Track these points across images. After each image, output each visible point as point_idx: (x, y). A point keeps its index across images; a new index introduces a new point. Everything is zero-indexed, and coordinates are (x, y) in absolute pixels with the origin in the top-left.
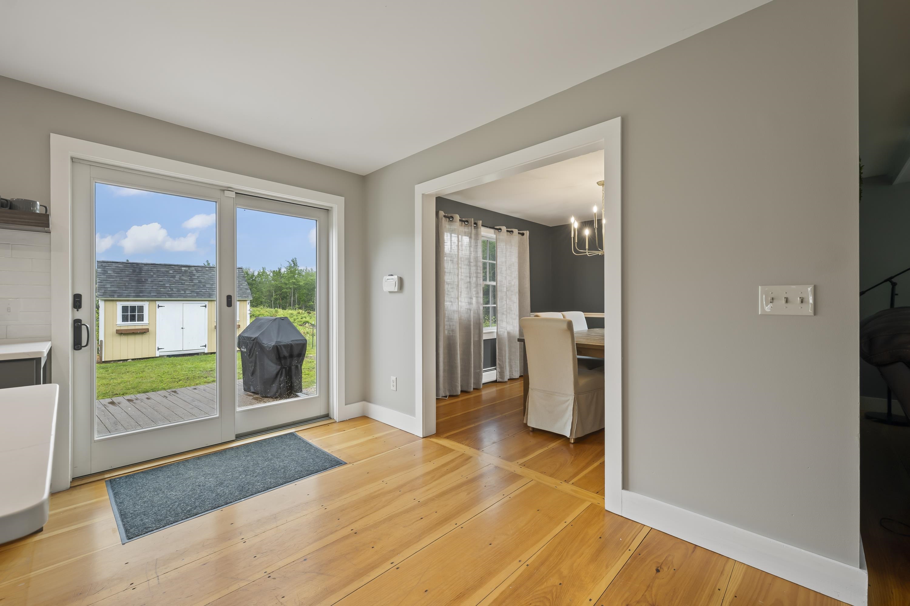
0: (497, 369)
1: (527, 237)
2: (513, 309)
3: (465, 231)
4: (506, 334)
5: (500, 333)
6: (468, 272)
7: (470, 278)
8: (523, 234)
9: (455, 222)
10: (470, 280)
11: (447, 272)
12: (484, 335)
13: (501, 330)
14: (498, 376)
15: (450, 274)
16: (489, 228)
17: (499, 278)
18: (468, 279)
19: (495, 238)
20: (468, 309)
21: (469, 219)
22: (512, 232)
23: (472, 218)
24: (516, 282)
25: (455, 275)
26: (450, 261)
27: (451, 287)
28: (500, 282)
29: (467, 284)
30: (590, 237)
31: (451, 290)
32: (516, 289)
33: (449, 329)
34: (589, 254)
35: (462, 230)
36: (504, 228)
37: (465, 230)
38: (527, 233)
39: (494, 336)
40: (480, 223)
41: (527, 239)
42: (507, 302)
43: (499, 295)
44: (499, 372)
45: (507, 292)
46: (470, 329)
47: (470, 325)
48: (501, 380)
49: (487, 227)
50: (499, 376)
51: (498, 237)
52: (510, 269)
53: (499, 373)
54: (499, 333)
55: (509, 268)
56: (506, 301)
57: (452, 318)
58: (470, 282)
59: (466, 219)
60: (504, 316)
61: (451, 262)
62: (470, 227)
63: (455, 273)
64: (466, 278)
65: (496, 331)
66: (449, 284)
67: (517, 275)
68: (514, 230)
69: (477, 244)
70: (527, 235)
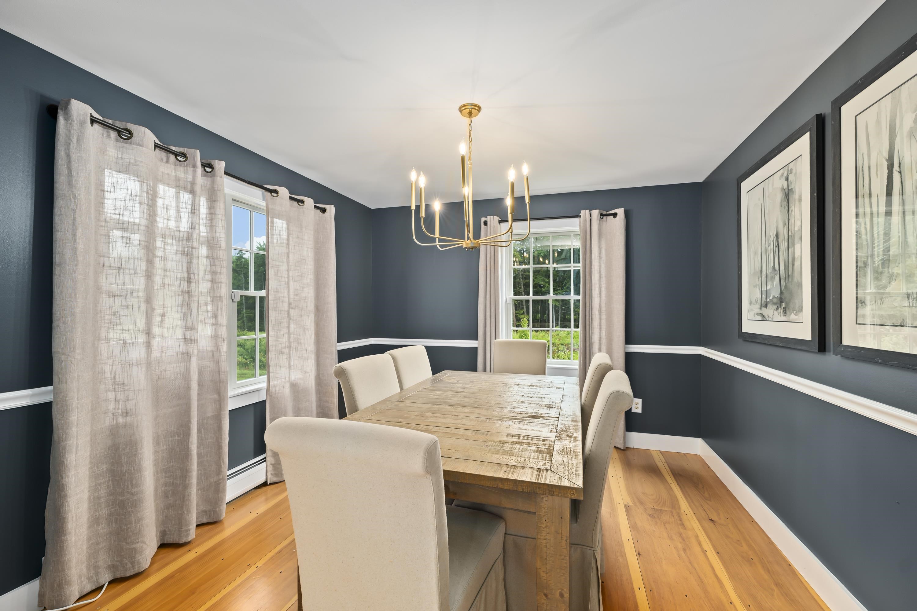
0: (267, 459)
1: (330, 215)
2: (302, 341)
3: (176, 176)
4: (287, 390)
5: (274, 390)
6: (185, 268)
7: (189, 282)
8: (324, 210)
9: (139, 145)
10: (189, 287)
11: (107, 267)
12: (230, 400)
13: (276, 382)
14: (269, 474)
15: (121, 271)
16: (248, 183)
17: (272, 283)
18: (184, 286)
19: (265, 208)
20: (183, 354)
21: (189, 152)
22: (302, 202)
23: (195, 148)
24: (310, 293)
25: (136, 273)
26: (119, 240)
27: (124, 304)
28: (274, 292)
29: (180, 298)
30: (442, 215)
31: (122, 313)
32: (311, 306)
33: (115, 409)
34: (440, 246)
35: (166, 172)
36: (284, 192)
37: (178, 173)
38: (331, 209)
39: (263, 397)
40: (220, 166)
41: (331, 218)
42: (292, 330)
43: (273, 317)
44: (271, 464)
45: (292, 312)
46: (187, 398)
47: (188, 389)
48: (275, 479)
49: (244, 181)
50: (272, 473)
51: (270, 206)
52: (298, 268)
53: (271, 466)
54: (272, 389)
55: (296, 266)
56: (289, 328)
57: (126, 381)
58: (189, 292)
59: (181, 150)
60: (284, 357)
61: (125, 241)
62: (190, 169)
63: (135, 270)
64: (179, 282)
65: (264, 385)
66: (115, 296)
67: (312, 281)
68: (305, 199)
69: (212, 211)
70: (330, 213)
